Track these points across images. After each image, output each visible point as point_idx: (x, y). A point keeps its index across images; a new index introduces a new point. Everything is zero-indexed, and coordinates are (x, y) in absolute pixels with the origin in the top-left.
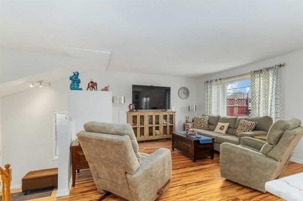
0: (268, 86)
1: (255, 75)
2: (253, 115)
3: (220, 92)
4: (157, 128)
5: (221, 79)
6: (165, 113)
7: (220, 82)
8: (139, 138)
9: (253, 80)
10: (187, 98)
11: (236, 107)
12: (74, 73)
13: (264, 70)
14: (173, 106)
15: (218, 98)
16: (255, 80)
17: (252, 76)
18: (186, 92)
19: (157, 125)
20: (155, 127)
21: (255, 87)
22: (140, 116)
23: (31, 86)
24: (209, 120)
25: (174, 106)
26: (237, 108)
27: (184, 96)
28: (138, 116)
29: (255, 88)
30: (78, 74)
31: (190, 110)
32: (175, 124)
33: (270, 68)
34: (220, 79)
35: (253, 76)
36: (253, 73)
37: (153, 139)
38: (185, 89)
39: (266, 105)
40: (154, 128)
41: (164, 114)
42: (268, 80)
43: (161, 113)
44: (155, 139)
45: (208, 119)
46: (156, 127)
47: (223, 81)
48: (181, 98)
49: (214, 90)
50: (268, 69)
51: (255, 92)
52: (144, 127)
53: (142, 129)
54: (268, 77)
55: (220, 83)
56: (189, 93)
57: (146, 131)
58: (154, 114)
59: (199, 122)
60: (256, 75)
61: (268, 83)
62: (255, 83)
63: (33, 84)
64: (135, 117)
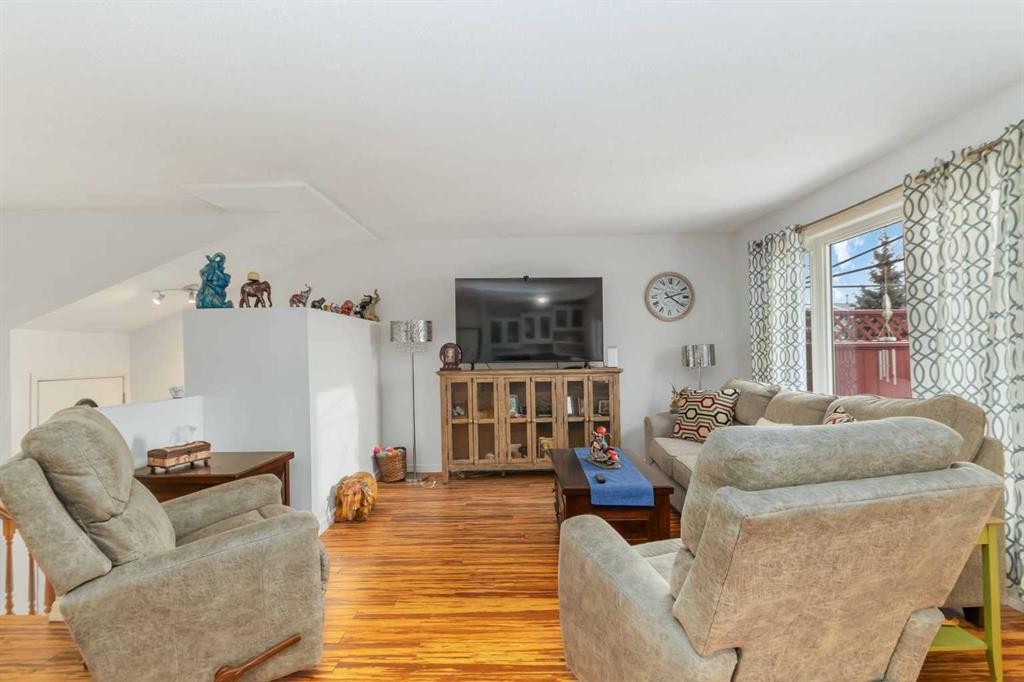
0: (986, 239)
1: (923, 194)
2: (920, 390)
3: (798, 284)
4: (545, 429)
5: (803, 227)
6: (574, 376)
7: (801, 243)
8: (476, 462)
9: (916, 216)
10: (686, 313)
11: (889, 348)
12: (208, 257)
13: (957, 161)
14: (614, 347)
15: (790, 310)
16: (924, 216)
17: (908, 198)
18: (683, 292)
19: (543, 420)
20: (534, 425)
21: (925, 250)
22: (478, 384)
23: (157, 302)
24: (735, 404)
25: (616, 350)
26: (894, 351)
27: (672, 308)
28: (469, 384)
29: (926, 256)
30: (223, 258)
31: (688, 365)
32: (616, 417)
33: (991, 147)
34: (798, 229)
35: (916, 197)
36: (914, 185)
37: (530, 467)
38: (675, 282)
39: (976, 340)
40: (531, 431)
41: (572, 379)
42: (982, 212)
43: (560, 377)
44: (535, 468)
45: (729, 402)
46: (538, 424)
47: (809, 238)
48: (657, 317)
49: (778, 276)
50: (979, 155)
51: (928, 277)
52: (493, 425)
53: (487, 431)
54: (982, 193)
55: (797, 245)
56: (693, 294)
57: (503, 441)
58: (531, 379)
59: (691, 414)
60: (930, 194)
61: (983, 226)
62: (925, 233)
63: (161, 297)
64: (458, 389)
